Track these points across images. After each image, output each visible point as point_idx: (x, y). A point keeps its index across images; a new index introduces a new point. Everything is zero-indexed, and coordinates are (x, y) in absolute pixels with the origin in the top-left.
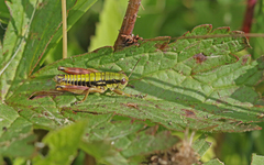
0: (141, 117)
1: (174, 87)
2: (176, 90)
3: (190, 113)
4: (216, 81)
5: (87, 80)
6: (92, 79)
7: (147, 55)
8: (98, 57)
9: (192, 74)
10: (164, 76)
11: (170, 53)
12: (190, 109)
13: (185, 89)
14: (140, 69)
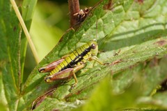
0: (131, 64)
1: (134, 32)
2: (138, 33)
3: (162, 42)
4: (162, 10)
5: (66, 64)
6: (70, 61)
7: (100, 20)
8: (64, 45)
9: (141, 15)
10: (122, 29)
11: (117, 8)
12: (159, 40)
13: (144, 28)
14: (102, 35)
